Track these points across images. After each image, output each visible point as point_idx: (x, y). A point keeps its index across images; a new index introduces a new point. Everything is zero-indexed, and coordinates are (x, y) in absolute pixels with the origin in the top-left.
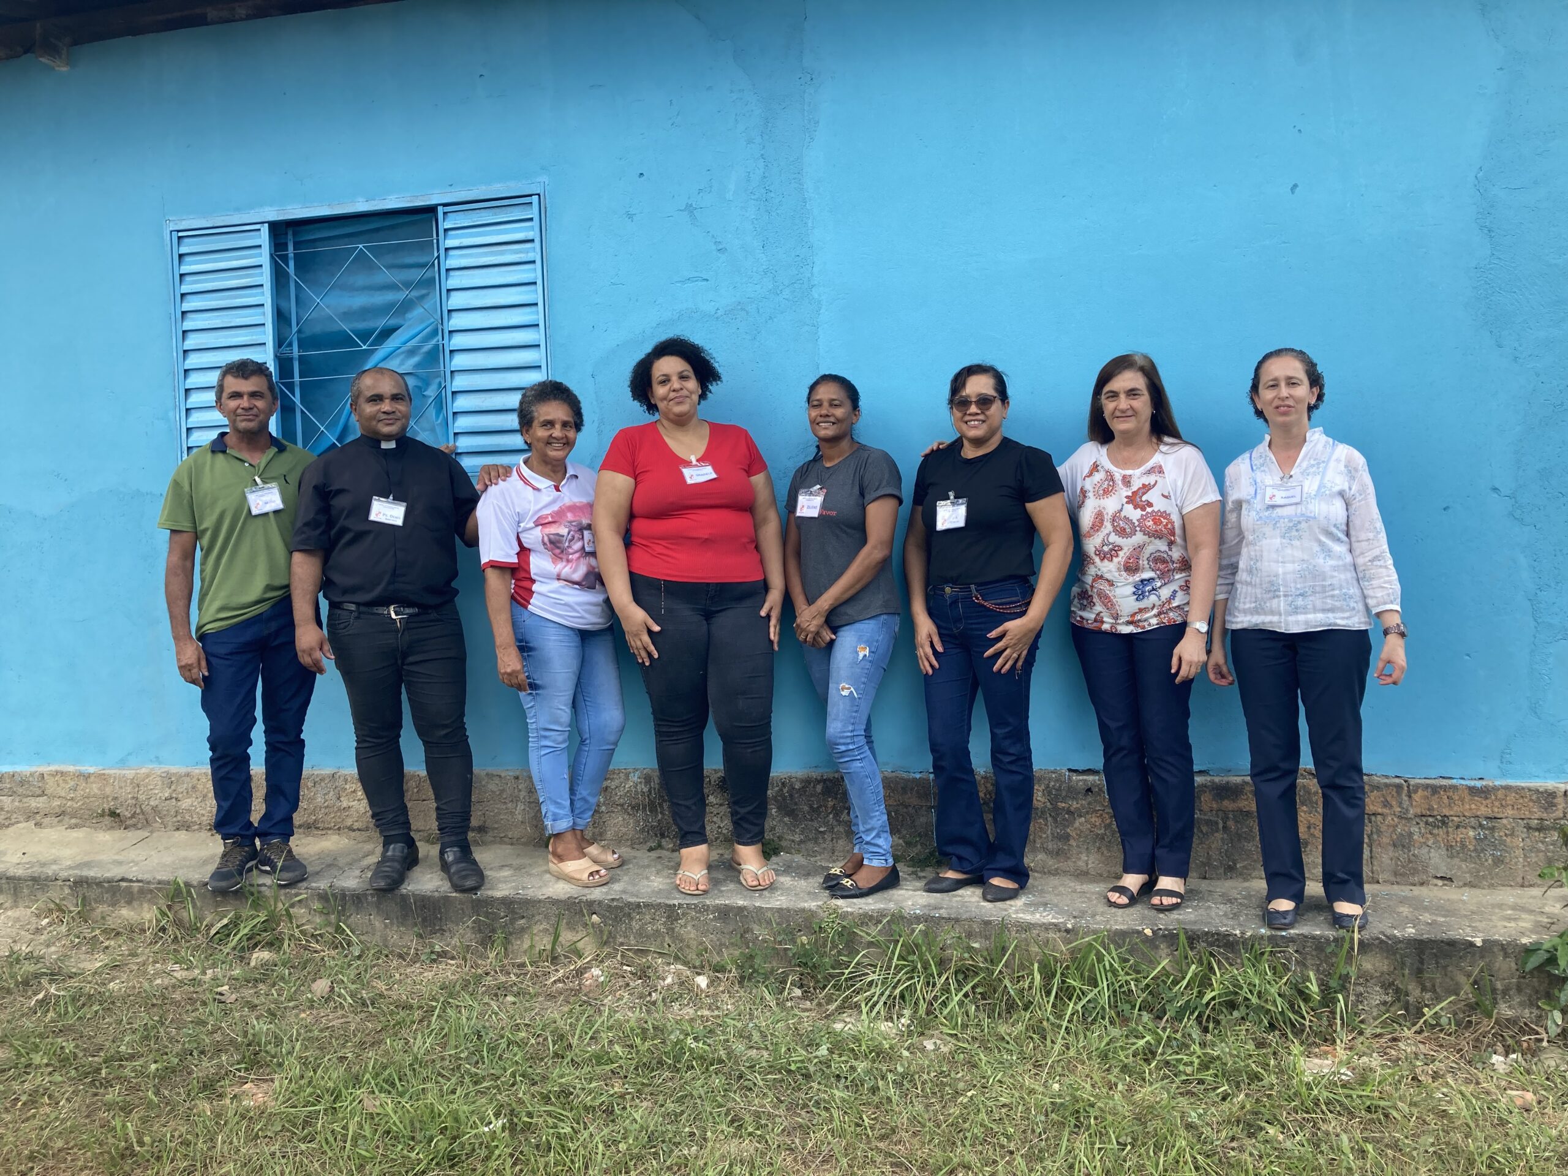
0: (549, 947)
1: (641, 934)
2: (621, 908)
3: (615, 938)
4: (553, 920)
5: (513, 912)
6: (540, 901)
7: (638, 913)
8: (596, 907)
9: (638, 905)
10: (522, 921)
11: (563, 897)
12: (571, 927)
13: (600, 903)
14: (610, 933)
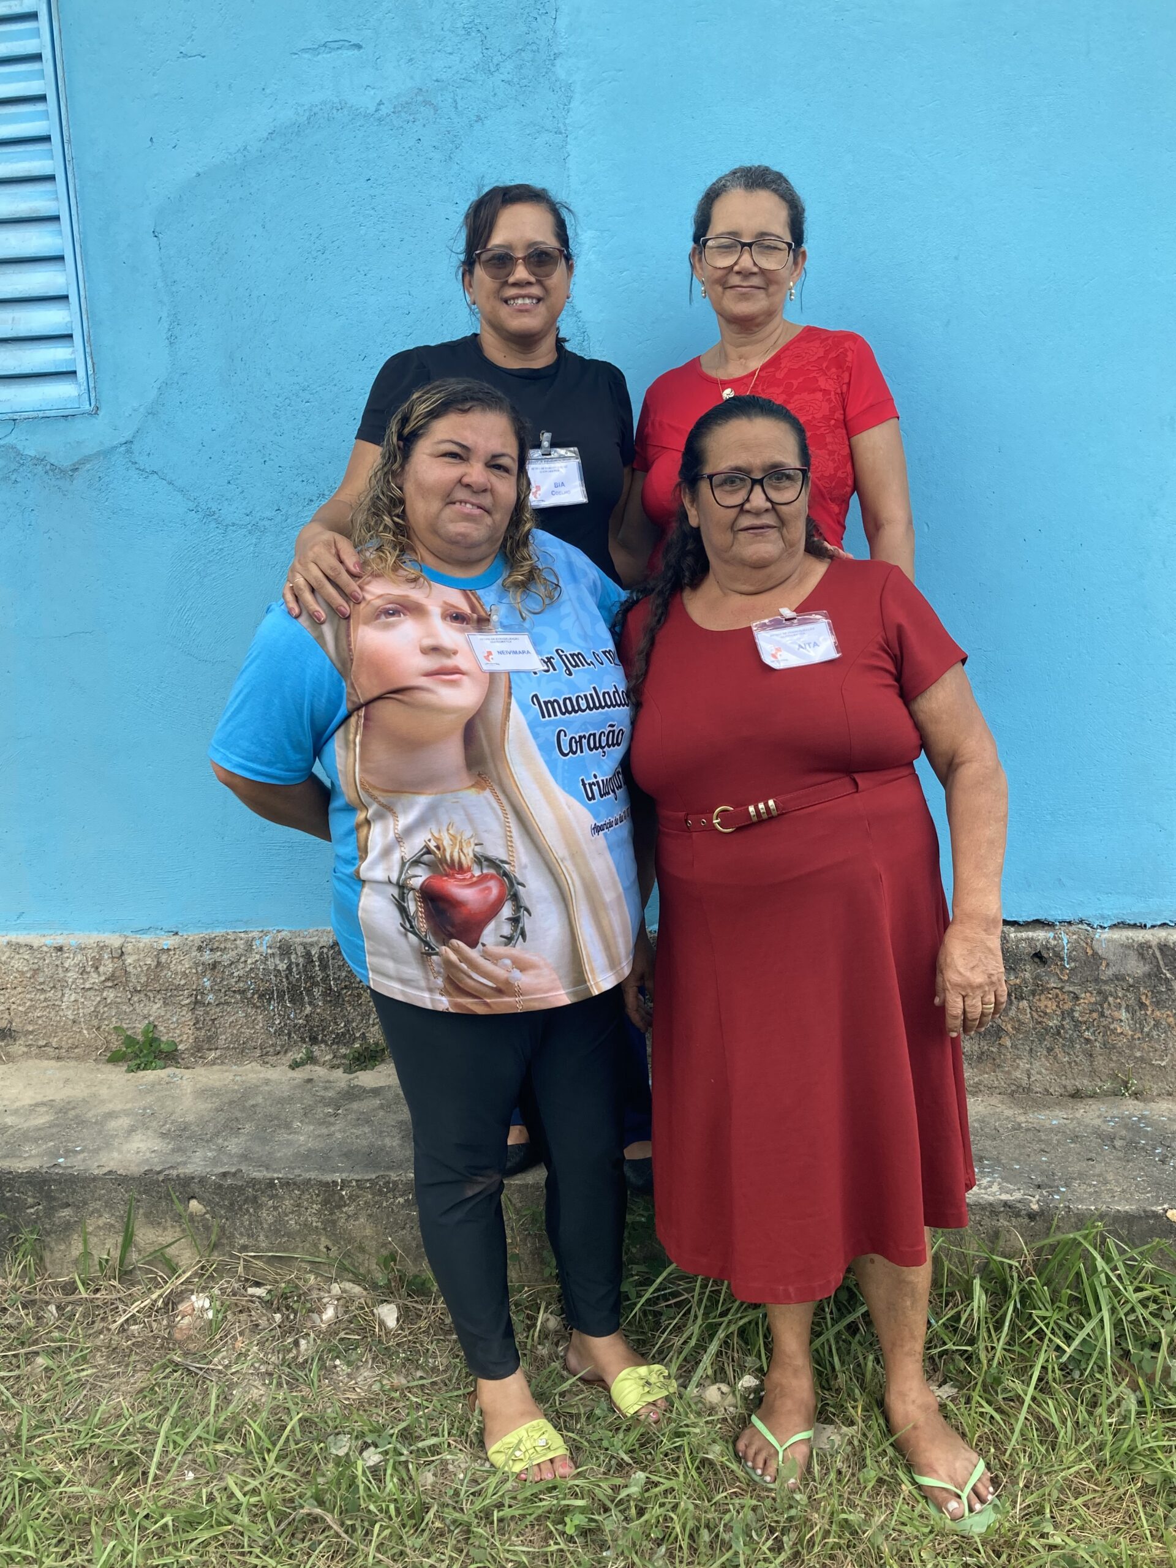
0: (116, 1254)
1: (278, 1230)
2: (241, 1189)
3: (232, 1236)
4: (122, 1209)
5: (49, 1197)
6: (95, 1179)
7: (271, 1197)
8: (195, 1188)
9: (271, 1184)
10: (65, 1213)
11: (136, 1170)
12: (153, 1220)
13: (203, 1180)
14: (222, 1229)
